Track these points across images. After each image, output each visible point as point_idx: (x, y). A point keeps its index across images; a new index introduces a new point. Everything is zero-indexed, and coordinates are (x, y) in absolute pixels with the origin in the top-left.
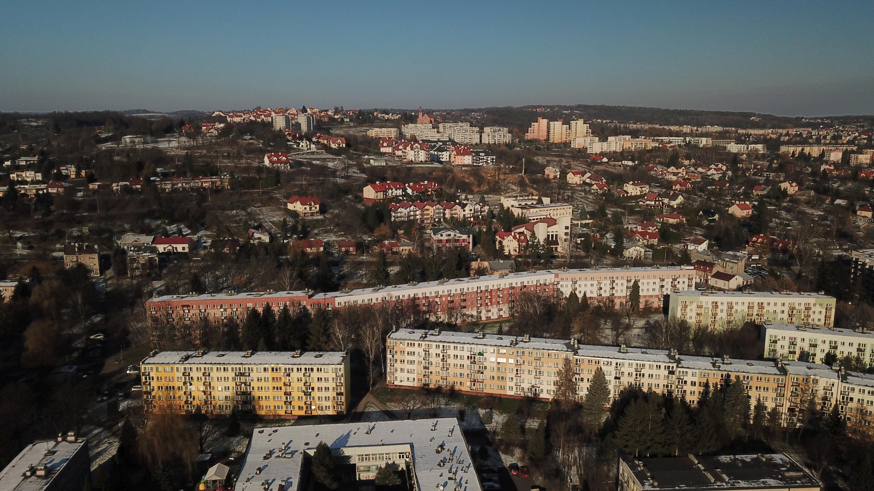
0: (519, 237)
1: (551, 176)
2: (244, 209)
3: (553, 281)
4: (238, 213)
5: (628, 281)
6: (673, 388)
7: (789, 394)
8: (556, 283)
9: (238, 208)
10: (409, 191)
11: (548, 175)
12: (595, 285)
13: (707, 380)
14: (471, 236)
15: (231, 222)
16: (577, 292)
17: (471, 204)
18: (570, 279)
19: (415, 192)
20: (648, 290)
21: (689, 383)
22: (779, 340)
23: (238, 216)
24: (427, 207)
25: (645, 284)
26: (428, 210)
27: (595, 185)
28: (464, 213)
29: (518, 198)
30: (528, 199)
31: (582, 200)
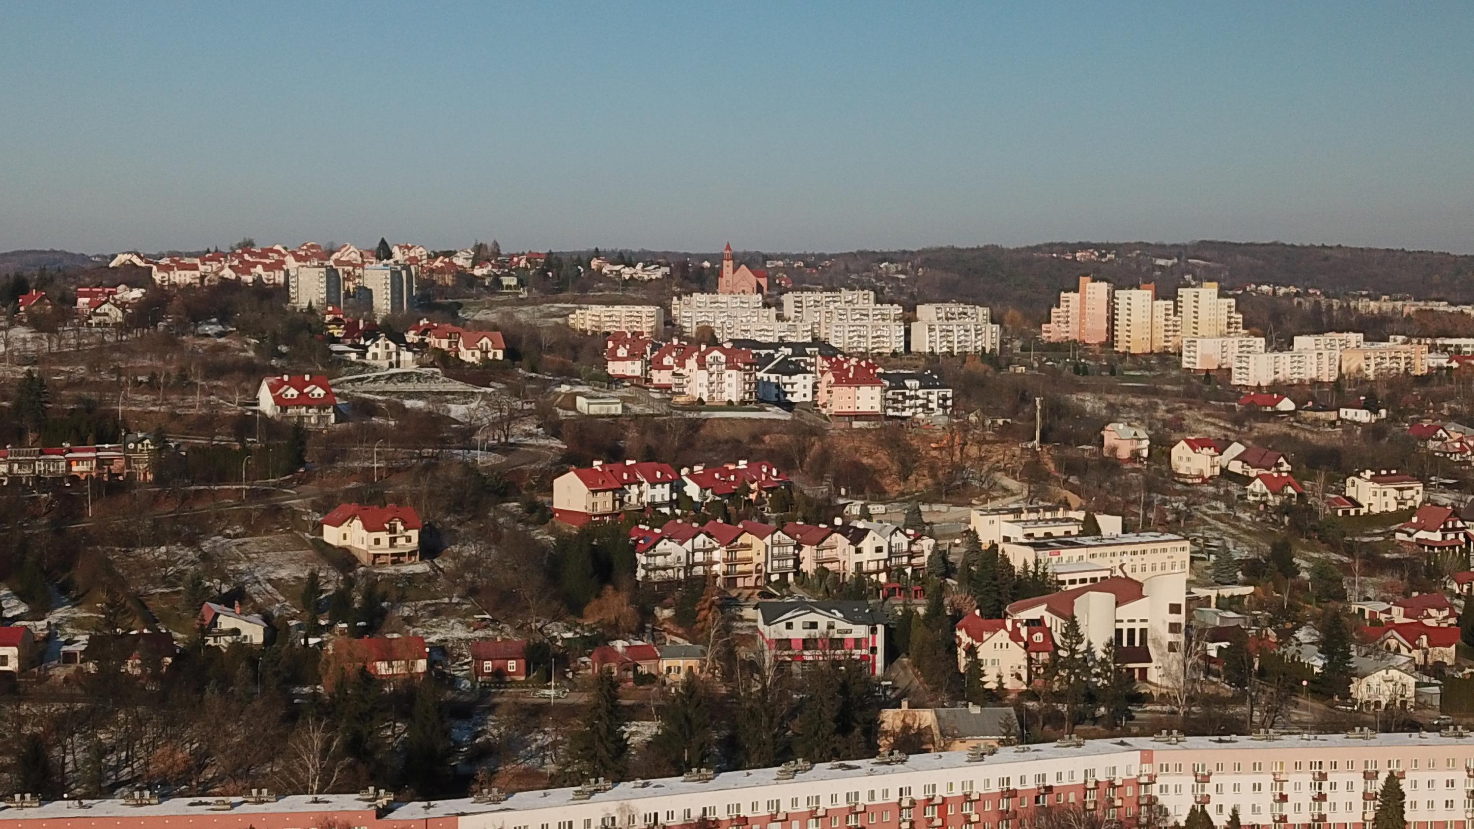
0: (1030, 634)
1: (1124, 453)
2: (192, 542)
3: (1135, 773)
4: (174, 554)
5: (1369, 776)
8: (1144, 780)
9: (175, 537)
10: (692, 490)
11: (1114, 449)
12: (1266, 787)
14: (880, 628)
15: (153, 582)
16: (1210, 809)
17: (879, 532)
18: (1187, 768)
19: (709, 493)
20: (1430, 804)
23: (174, 563)
24: (746, 538)
25: (1423, 785)
26: (748, 547)
27: (1258, 482)
28: (859, 558)
29: (1024, 517)
30: (1055, 520)
31: (1221, 525)
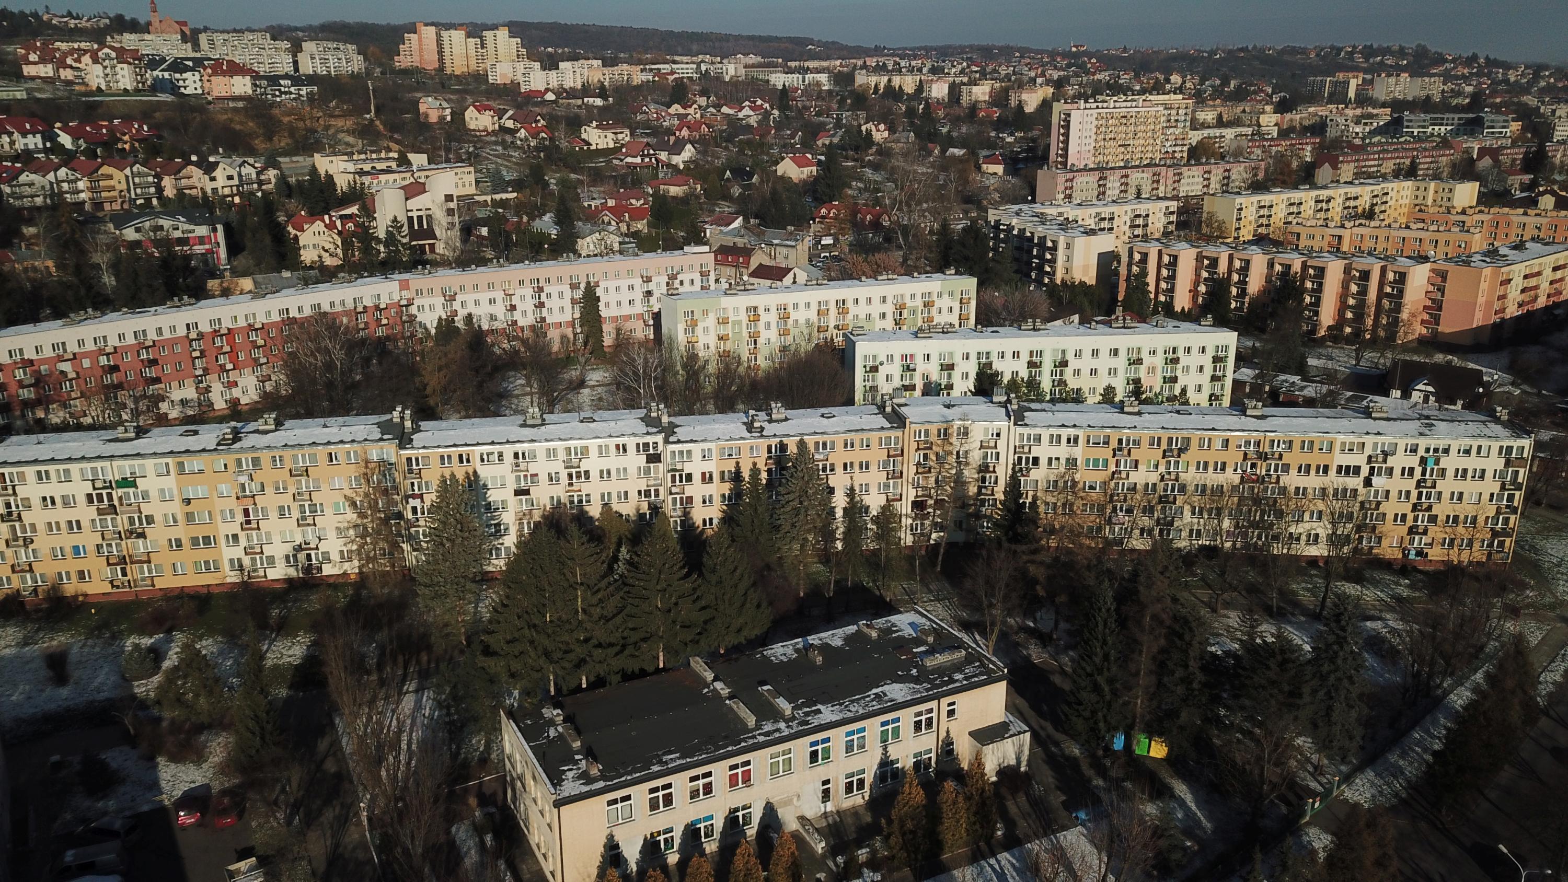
1: (434, 118)
3: (396, 298)
5: (574, 287)
6: (661, 497)
7: (913, 469)
8: (404, 302)
10: (65, 140)
11: (426, 116)
12: (499, 301)
13: (738, 463)
14: (220, 227)
16: (456, 319)
17: (230, 165)
18: (437, 291)
19: (81, 142)
20: (619, 303)
21: (697, 477)
22: (882, 364)
24: (106, 170)
25: (612, 290)
28: (214, 185)
29: (355, 157)
30: (379, 159)
31: (499, 161)
